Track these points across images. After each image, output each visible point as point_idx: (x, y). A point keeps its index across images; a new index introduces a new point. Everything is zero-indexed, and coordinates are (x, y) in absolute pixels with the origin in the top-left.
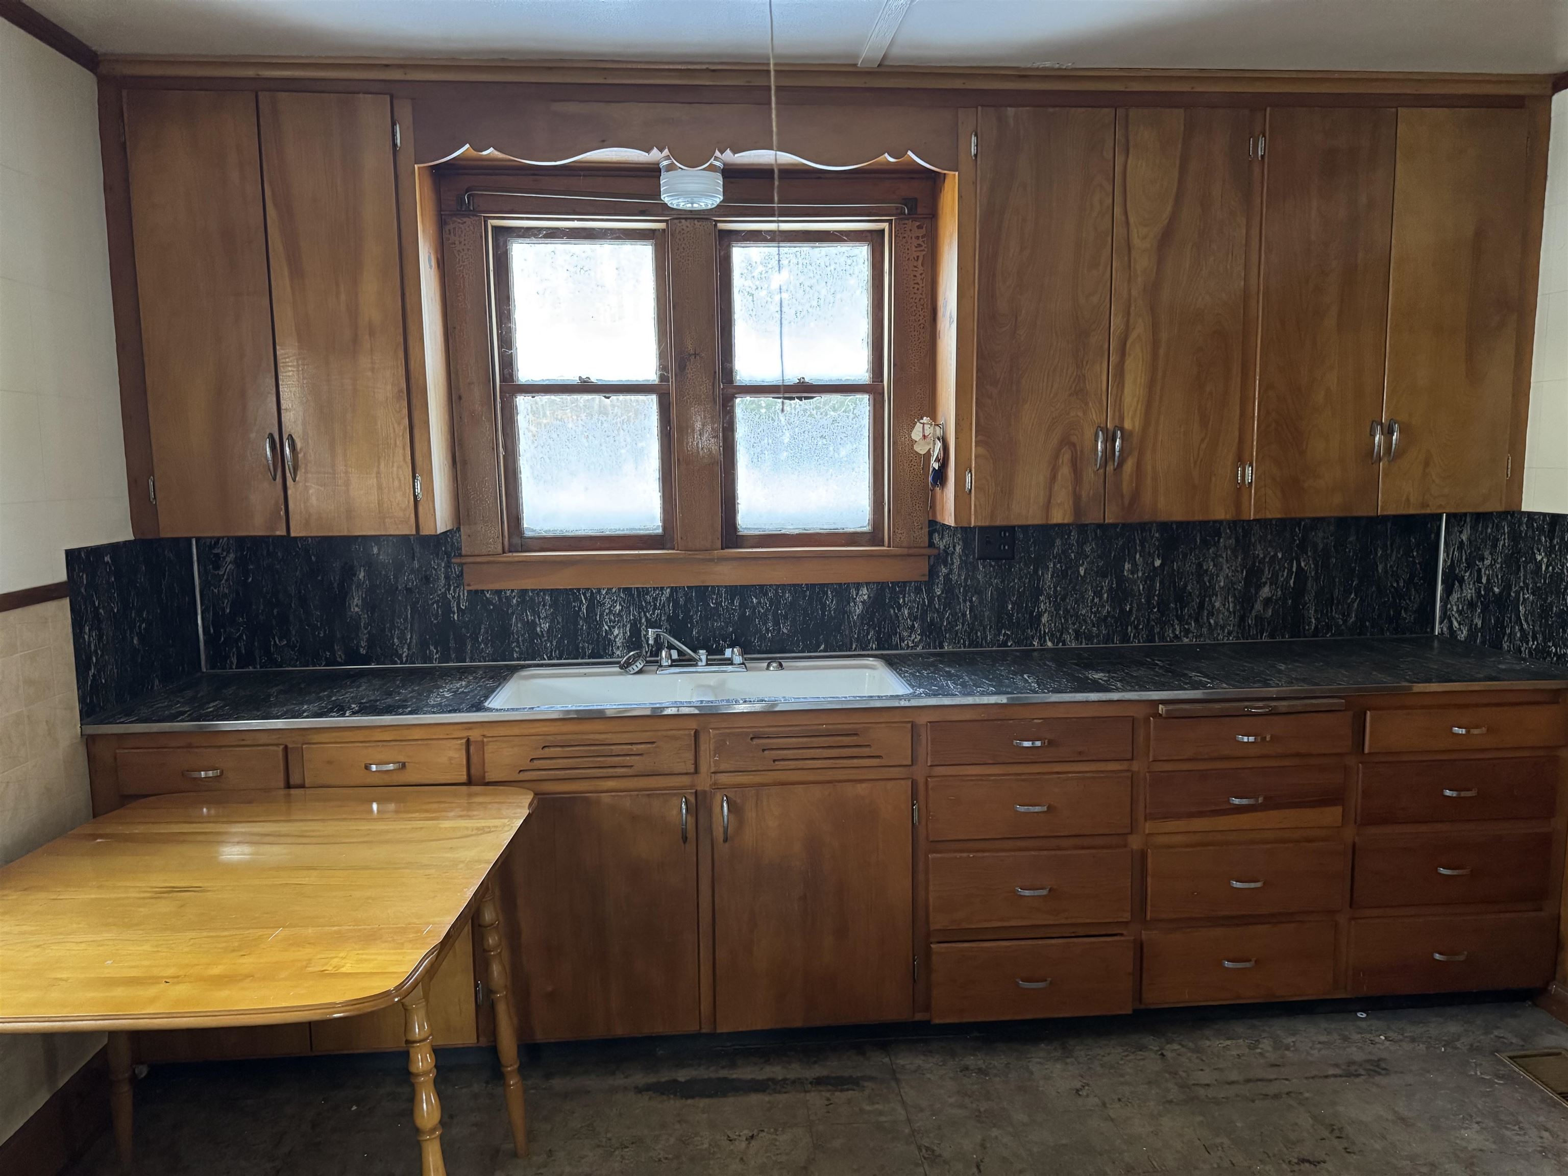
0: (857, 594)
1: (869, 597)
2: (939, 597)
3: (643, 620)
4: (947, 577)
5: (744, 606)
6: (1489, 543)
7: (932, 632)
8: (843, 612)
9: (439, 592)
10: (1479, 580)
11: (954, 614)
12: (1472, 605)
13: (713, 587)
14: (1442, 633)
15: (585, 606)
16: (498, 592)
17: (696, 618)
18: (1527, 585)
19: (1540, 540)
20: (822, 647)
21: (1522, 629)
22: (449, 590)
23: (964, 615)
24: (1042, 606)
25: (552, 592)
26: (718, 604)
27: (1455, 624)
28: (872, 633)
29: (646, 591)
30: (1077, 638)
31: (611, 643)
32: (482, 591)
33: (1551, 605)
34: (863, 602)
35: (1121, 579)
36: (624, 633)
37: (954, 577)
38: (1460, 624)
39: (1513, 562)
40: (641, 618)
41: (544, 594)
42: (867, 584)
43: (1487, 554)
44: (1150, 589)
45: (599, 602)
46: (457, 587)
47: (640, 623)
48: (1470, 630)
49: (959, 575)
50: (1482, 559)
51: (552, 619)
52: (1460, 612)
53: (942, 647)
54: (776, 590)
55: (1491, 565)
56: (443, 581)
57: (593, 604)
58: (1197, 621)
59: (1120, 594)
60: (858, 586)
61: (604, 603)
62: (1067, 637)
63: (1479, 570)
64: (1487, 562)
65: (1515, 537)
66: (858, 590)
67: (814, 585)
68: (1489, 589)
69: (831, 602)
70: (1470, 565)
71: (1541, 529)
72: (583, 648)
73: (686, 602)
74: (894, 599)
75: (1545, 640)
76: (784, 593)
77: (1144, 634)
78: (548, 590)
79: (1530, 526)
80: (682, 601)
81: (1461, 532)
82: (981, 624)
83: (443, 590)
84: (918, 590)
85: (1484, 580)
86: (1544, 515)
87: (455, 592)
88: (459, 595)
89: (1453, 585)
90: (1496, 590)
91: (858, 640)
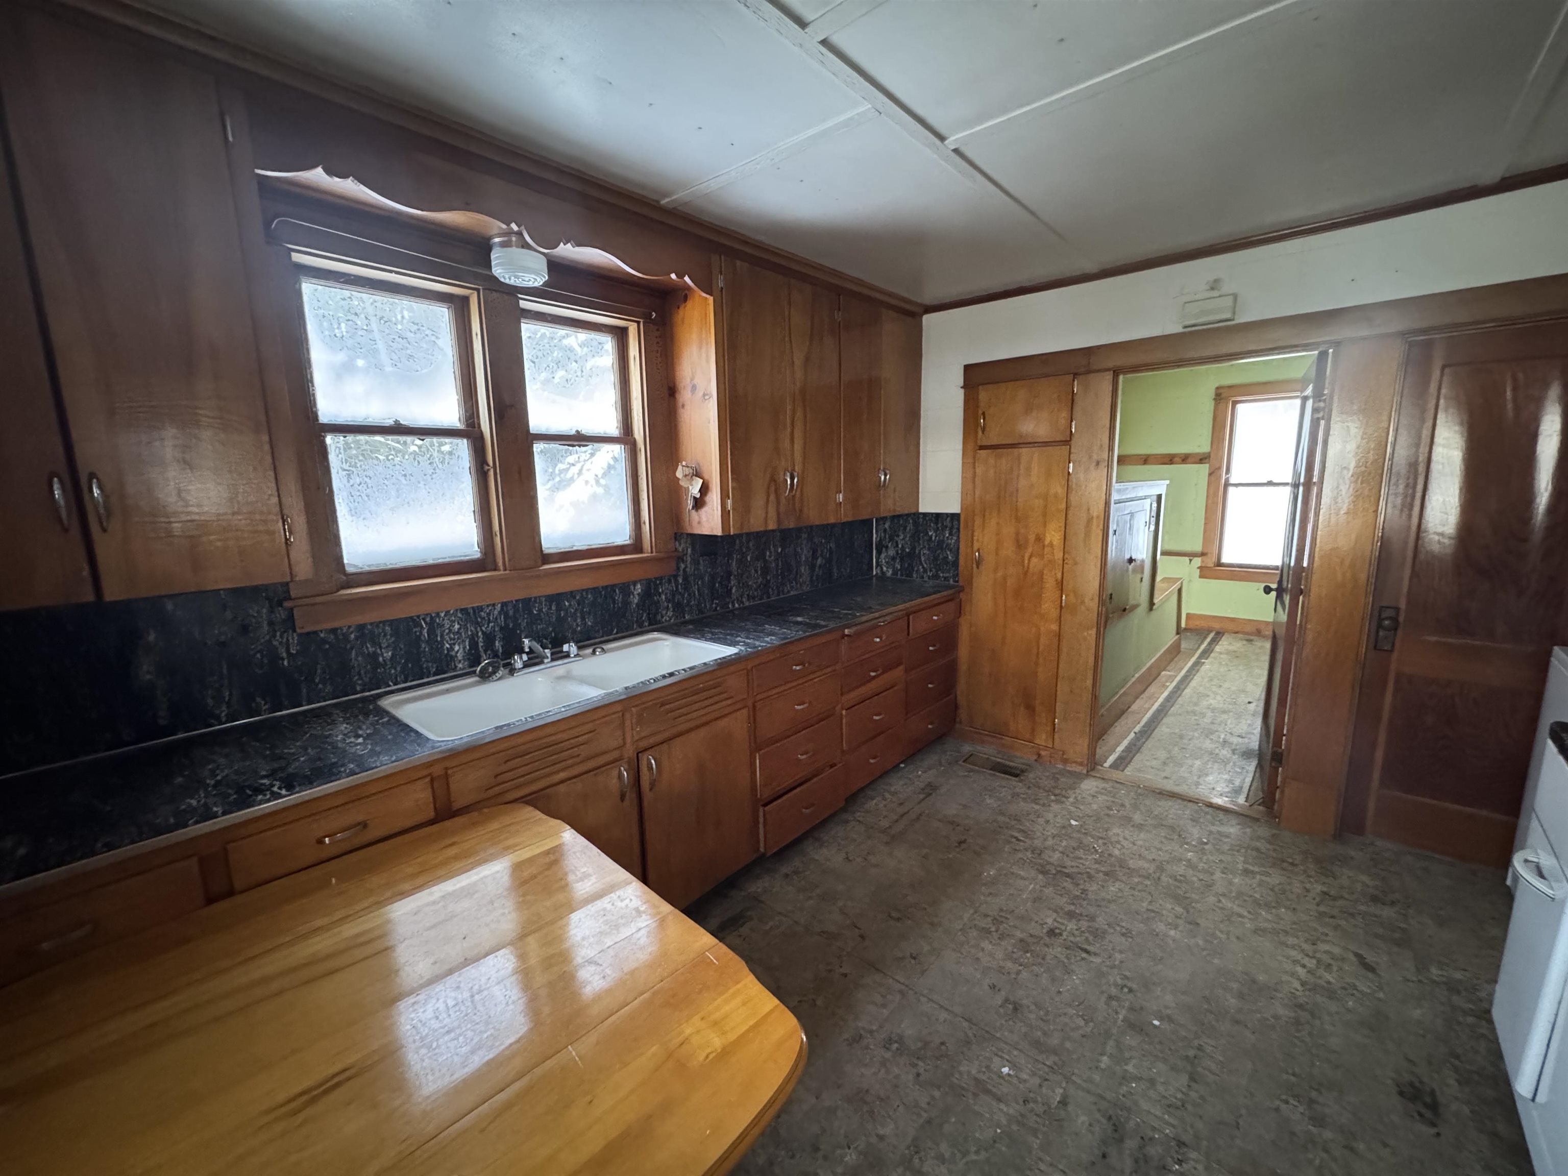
0: (634, 589)
1: (642, 590)
2: (681, 584)
3: (480, 634)
4: (684, 570)
5: (559, 609)
6: (902, 528)
7: (679, 608)
8: (626, 603)
9: (263, 641)
10: (897, 546)
11: (689, 595)
12: (893, 559)
13: (535, 598)
14: (877, 574)
15: (425, 630)
16: (334, 631)
17: (524, 624)
18: (925, 547)
19: (930, 525)
20: (615, 631)
21: (923, 567)
22: (275, 636)
23: (695, 594)
24: (732, 583)
25: (391, 623)
26: (540, 610)
27: (885, 569)
28: (645, 615)
29: (481, 609)
30: (748, 600)
31: (453, 658)
32: (315, 633)
33: (939, 555)
34: (638, 594)
35: (765, 561)
36: (464, 648)
37: (688, 570)
38: (887, 568)
39: (915, 537)
40: (478, 633)
41: (384, 625)
42: (640, 581)
43: (900, 533)
44: (777, 565)
45: (438, 624)
46: (285, 632)
47: (477, 636)
48: (893, 570)
49: (691, 568)
50: (898, 536)
51: (395, 647)
52: (887, 563)
53: (684, 617)
54: (582, 594)
55: (903, 539)
56: (266, 627)
57: (433, 626)
58: (796, 581)
59: (766, 570)
60: (635, 584)
61: (444, 625)
62: (744, 600)
63: (897, 542)
64: (901, 537)
65: (916, 524)
66: (635, 586)
67: (607, 587)
68: (903, 548)
69: (619, 597)
70: (891, 539)
71: (931, 520)
72: (427, 668)
73: (514, 613)
74: (656, 589)
75: (937, 572)
76: (587, 594)
77: (776, 592)
78: (388, 621)
79: (924, 519)
80: (511, 613)
81: (884, 524)
82: (704, 598)
83: (267, 637)
84: (669, 582)
85: (900, 546)
86: (932, 514)
87: (281, 637)
88: (288, 640)
89: (882, 549)
90: (907, 550)
91: (637, 621)
